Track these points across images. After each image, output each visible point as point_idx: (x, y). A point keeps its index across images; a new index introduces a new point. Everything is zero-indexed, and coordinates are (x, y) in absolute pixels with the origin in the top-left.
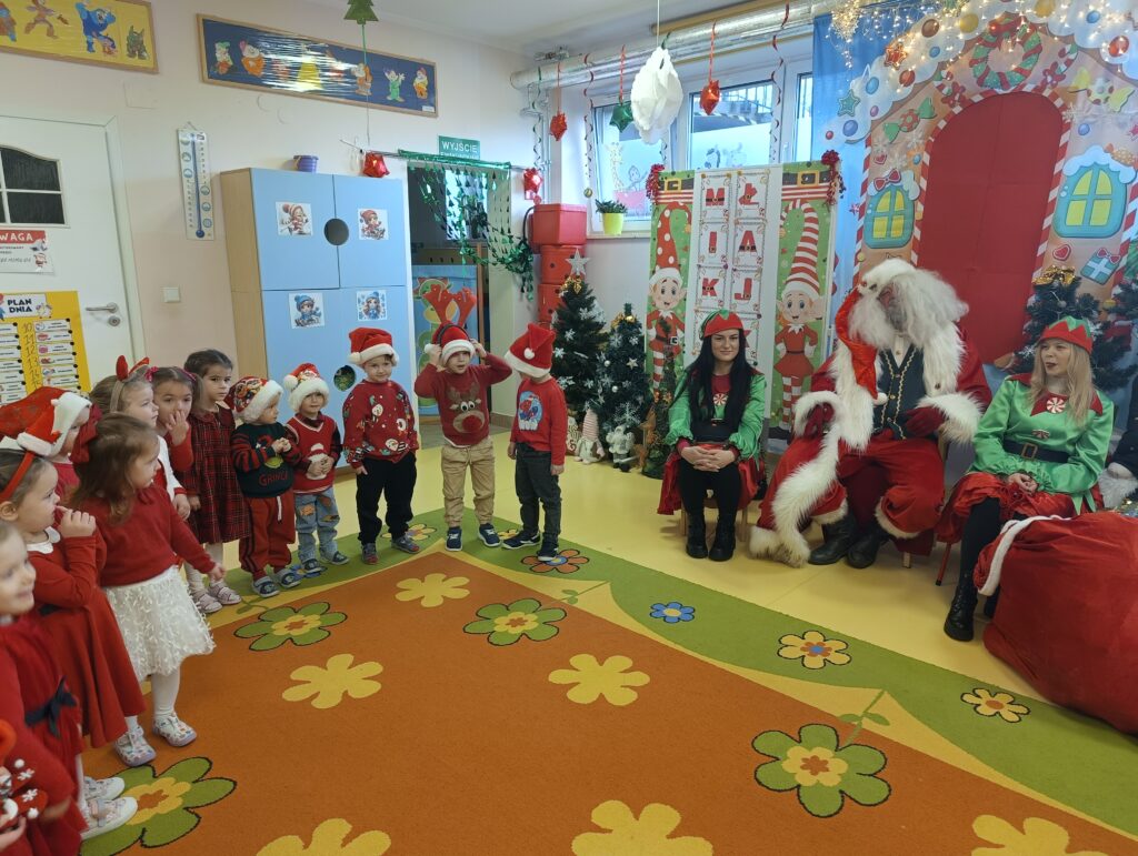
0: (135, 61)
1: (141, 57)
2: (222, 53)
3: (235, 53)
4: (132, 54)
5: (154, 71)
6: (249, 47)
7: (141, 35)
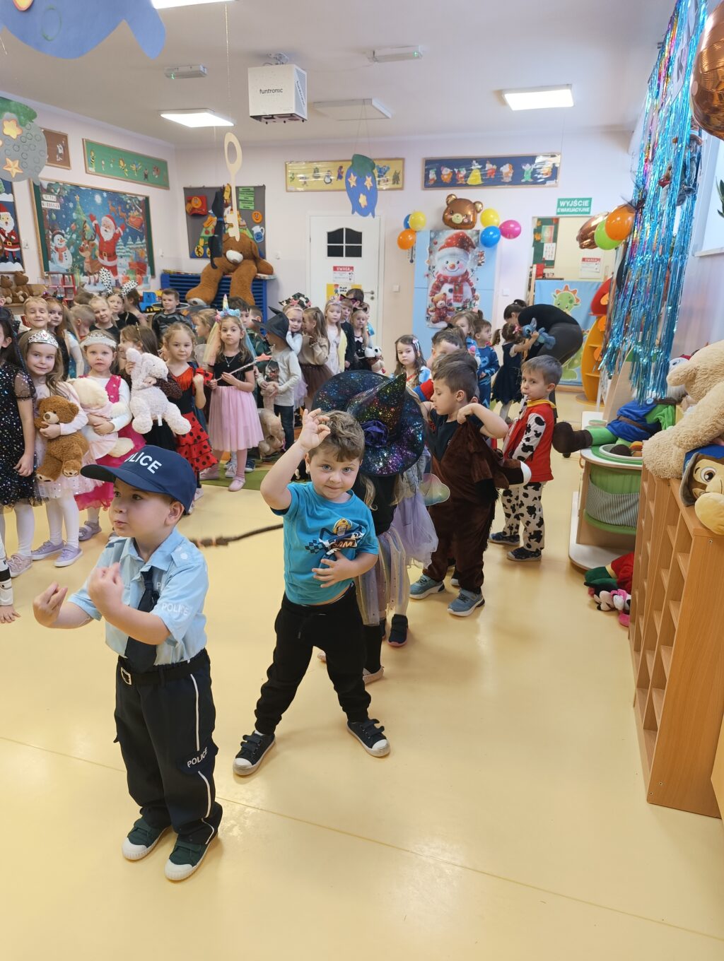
0: (396, 186)
1: (397, 183)
2: (432, 175)
3: (439, 173)
4: (394, 183)
5: (401, 189)
6: (446, 169)
7: (399, 173)
